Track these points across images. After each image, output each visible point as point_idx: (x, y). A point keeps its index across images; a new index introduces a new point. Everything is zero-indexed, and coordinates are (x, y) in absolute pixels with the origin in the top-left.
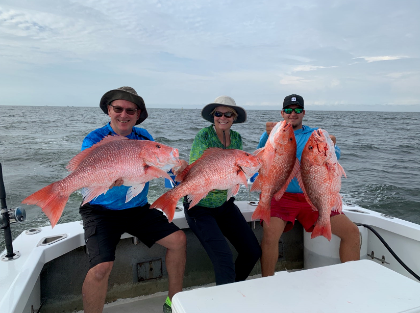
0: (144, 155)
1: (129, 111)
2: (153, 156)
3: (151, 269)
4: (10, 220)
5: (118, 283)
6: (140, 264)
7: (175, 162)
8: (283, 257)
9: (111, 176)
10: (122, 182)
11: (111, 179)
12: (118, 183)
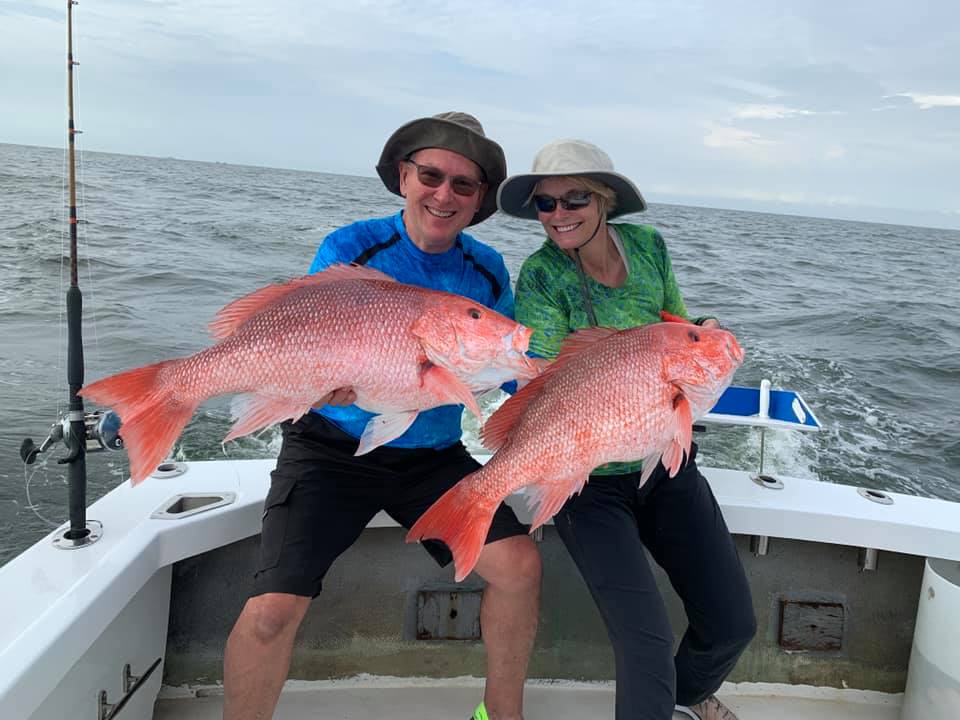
0: (425, 330)
1: (459, 184)
2: (451, 337)
3: (453, 614)
4: (87, 442)
5: (366, 633)
6: (424, 594)
7: (515, 364)
8: (839, 648)
9: (323, 374)
10: (350, 397)
11: (319, 382)
12: (339, 398)
